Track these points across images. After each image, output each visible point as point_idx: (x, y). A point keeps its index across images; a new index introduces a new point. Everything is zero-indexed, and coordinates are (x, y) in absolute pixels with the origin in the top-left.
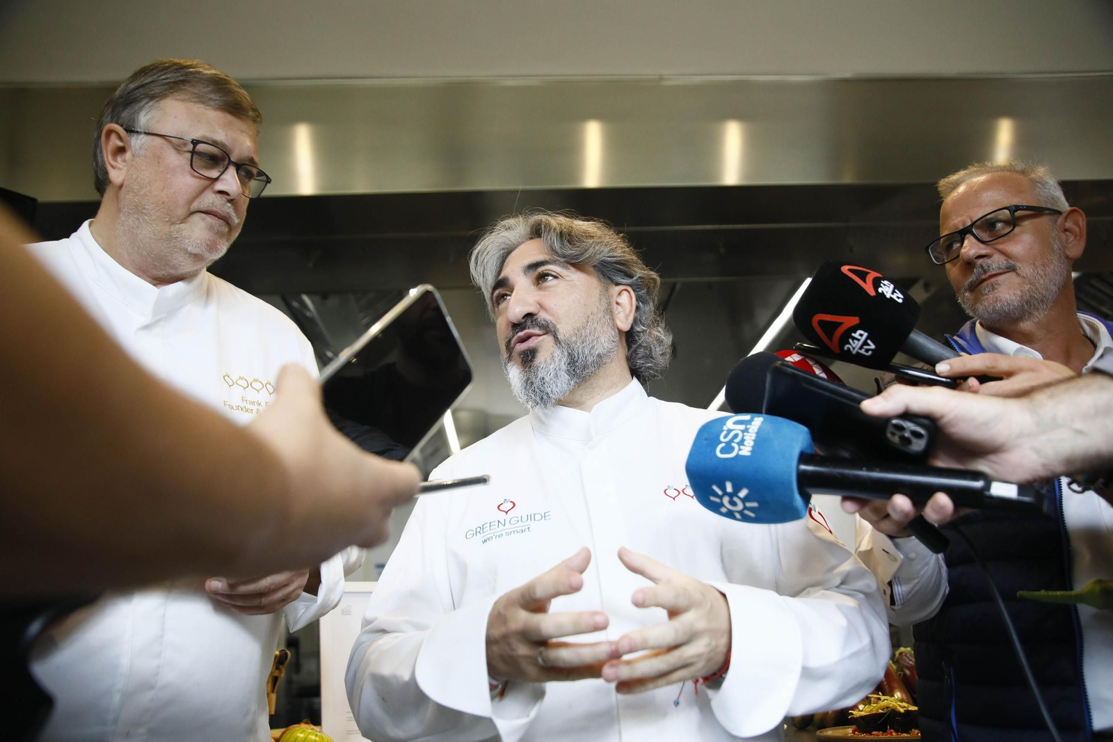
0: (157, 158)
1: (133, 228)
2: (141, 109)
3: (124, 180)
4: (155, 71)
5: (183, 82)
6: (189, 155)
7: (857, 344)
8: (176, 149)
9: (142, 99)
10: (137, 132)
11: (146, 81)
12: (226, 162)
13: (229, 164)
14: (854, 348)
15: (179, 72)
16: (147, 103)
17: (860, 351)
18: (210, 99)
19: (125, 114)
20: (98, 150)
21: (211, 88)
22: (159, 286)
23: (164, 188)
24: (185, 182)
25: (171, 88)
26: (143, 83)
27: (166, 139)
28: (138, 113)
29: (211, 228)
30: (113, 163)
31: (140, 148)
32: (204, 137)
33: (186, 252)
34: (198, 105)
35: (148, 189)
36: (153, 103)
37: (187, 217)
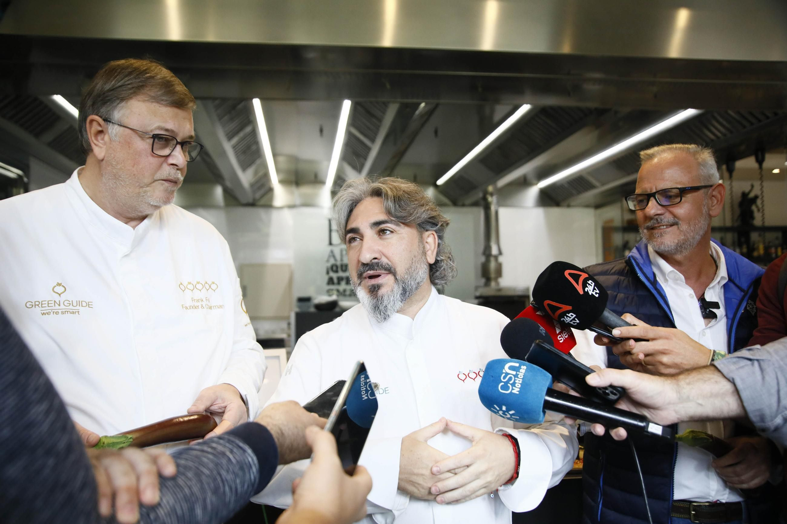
0: (128, 144)
1: (112, 188)
2: (115, 107)
3: (104, 157)
5: (143, 86)
8: (140, 137)
9: (115, 100)
10: (113, 123)
11: (117, 85)
12: (174, 143)
13: (176, 144)
15: (139, 78)
16: (118, 104)
19: (103, 110)
20: (84, 132)
23: (134, 165)
24: (147, 161)
25: (134, 92)
27: (137, 133)
28: (113, 111)
29: (166, 190)
30: (95, 142)
31: (116, 137)
32: (159, 127)
33: (149, 204)
34: (154, 104)
35: (123, 164)
36: (123, 104)
37: (151, 184)
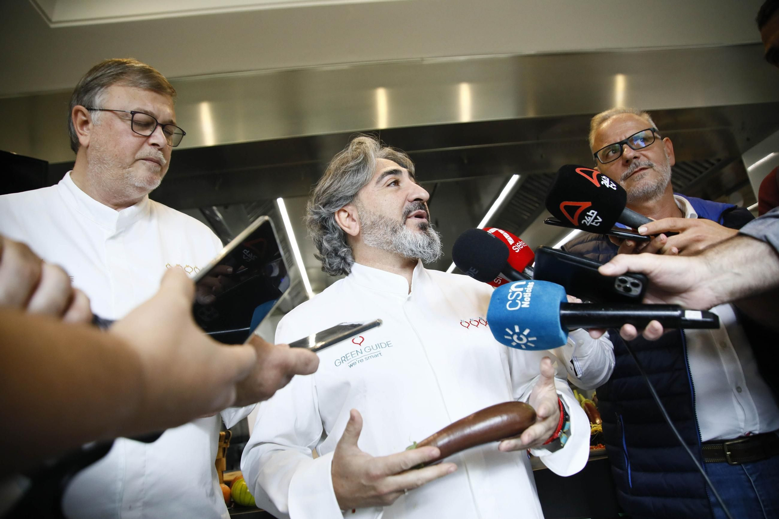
0: (109, 126)
1: (98, 173)
2: (96, 94)
3: (89, 143)
4: (103, 68)
5: (122, 73)
6: (130, 123)
7: (590, 220)
8: (120, 118)
9: (96, 87)
10: (95, 110)
11: (98, 75)
12: (155, 124)
13: (157, 125)
14: (588, 222)
15: (119, 67)
16: (99, 90)
17: (592, 224)
18: (141, 83)
19: (86, 98)
20: (71, 124)
21: (141, 75)
22: (119, 209)
23: (116, 145)
24: (129, 140)
25: (114, 78)
26: (96, 76)
27: (114, 113)
28: (94, 97)
29: (149, 169)
30: (81, 131)
31: (98, 120)
32: (138, 109)
33: (134, 186)
34: (133, 88)
35: (105, 147)
36: (103, 89)
37: (132, 164)
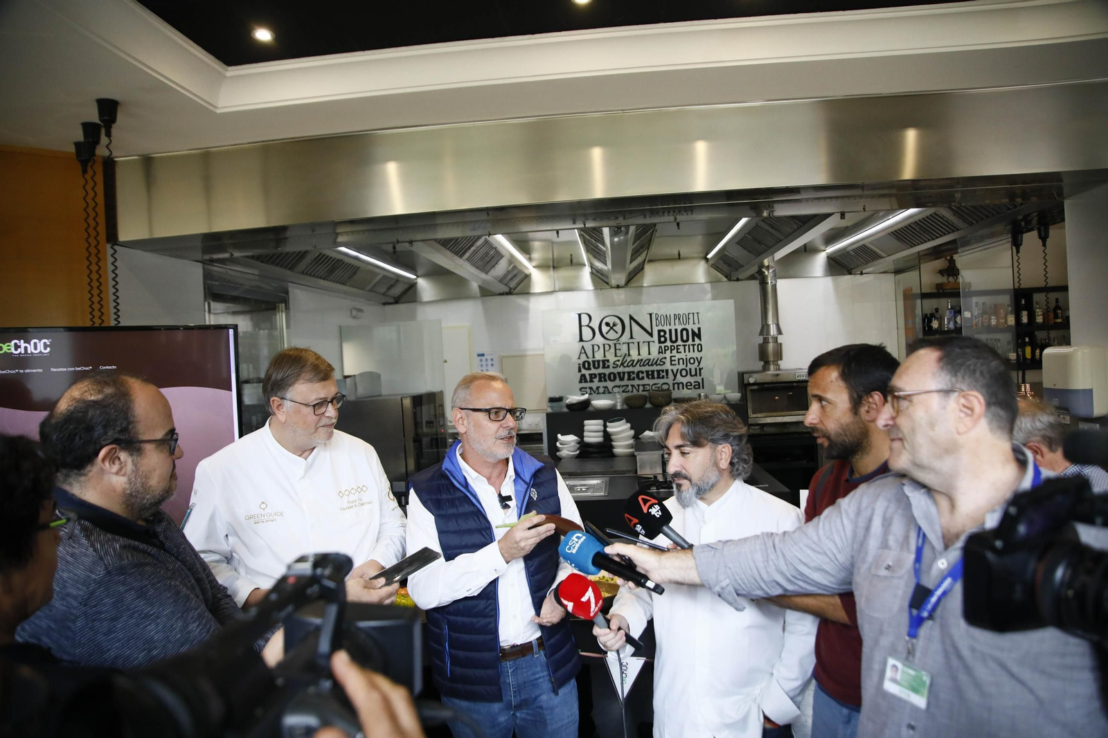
0: (298, 412)
3: (286, 421)
9: (286, 386)
10: (286, 399)
13: (328, 403)
16: (289, 386)
18: (314, 380)
21: (313, 374)
25: (296, 379)
27: (300, 404)
28: (285, 390)
29: (327, 432)
30: (278, 411)
31: (289, 407)
34: (309, 384)
35: (297, 424)
36: (291, 388)
37: (315, 431)
